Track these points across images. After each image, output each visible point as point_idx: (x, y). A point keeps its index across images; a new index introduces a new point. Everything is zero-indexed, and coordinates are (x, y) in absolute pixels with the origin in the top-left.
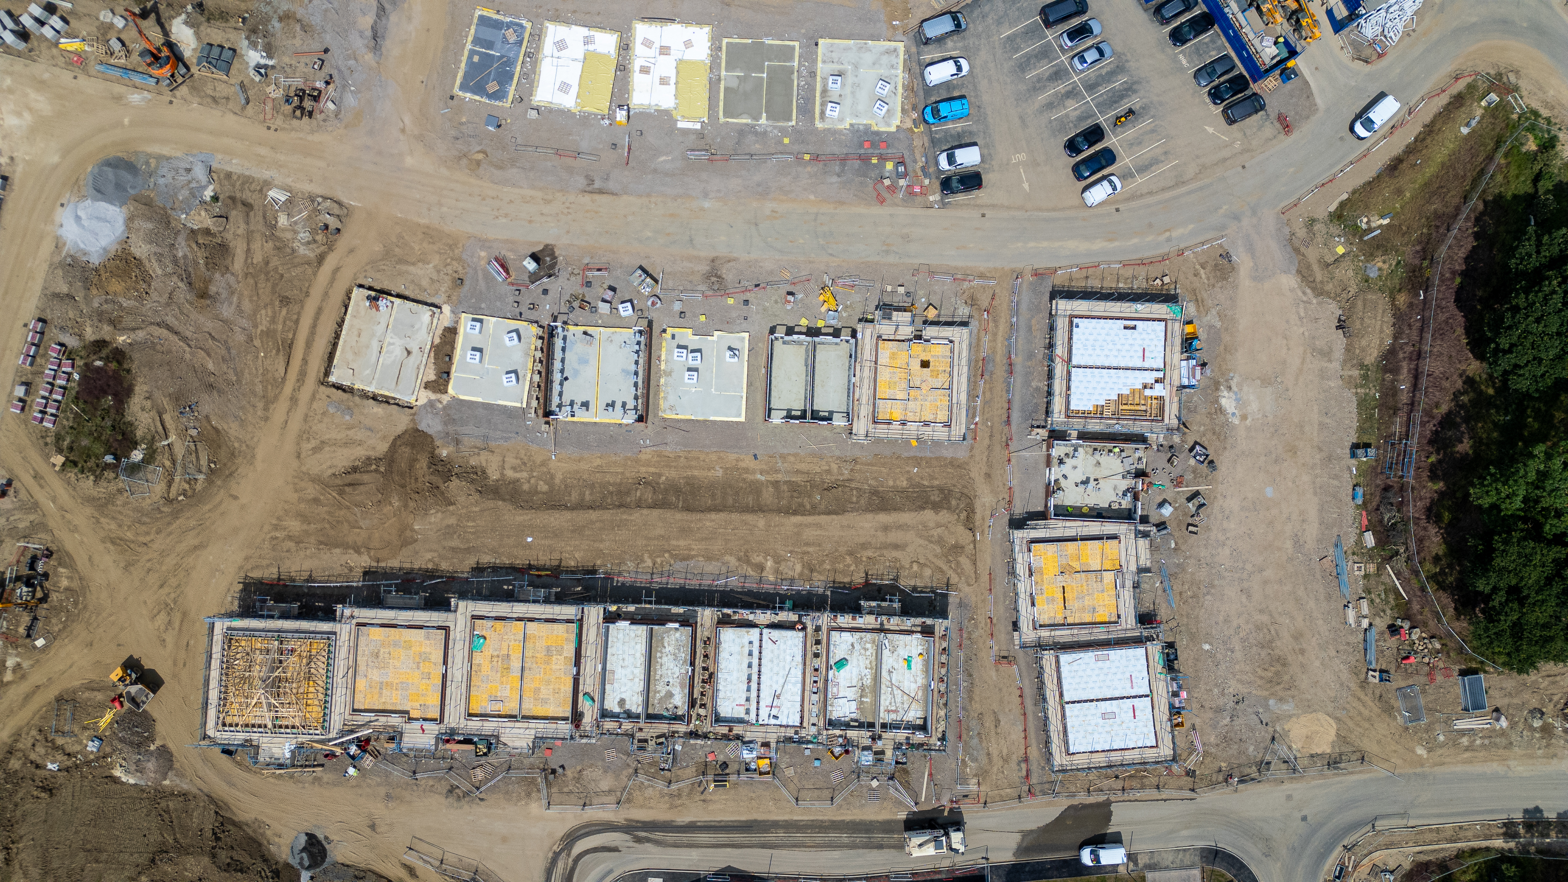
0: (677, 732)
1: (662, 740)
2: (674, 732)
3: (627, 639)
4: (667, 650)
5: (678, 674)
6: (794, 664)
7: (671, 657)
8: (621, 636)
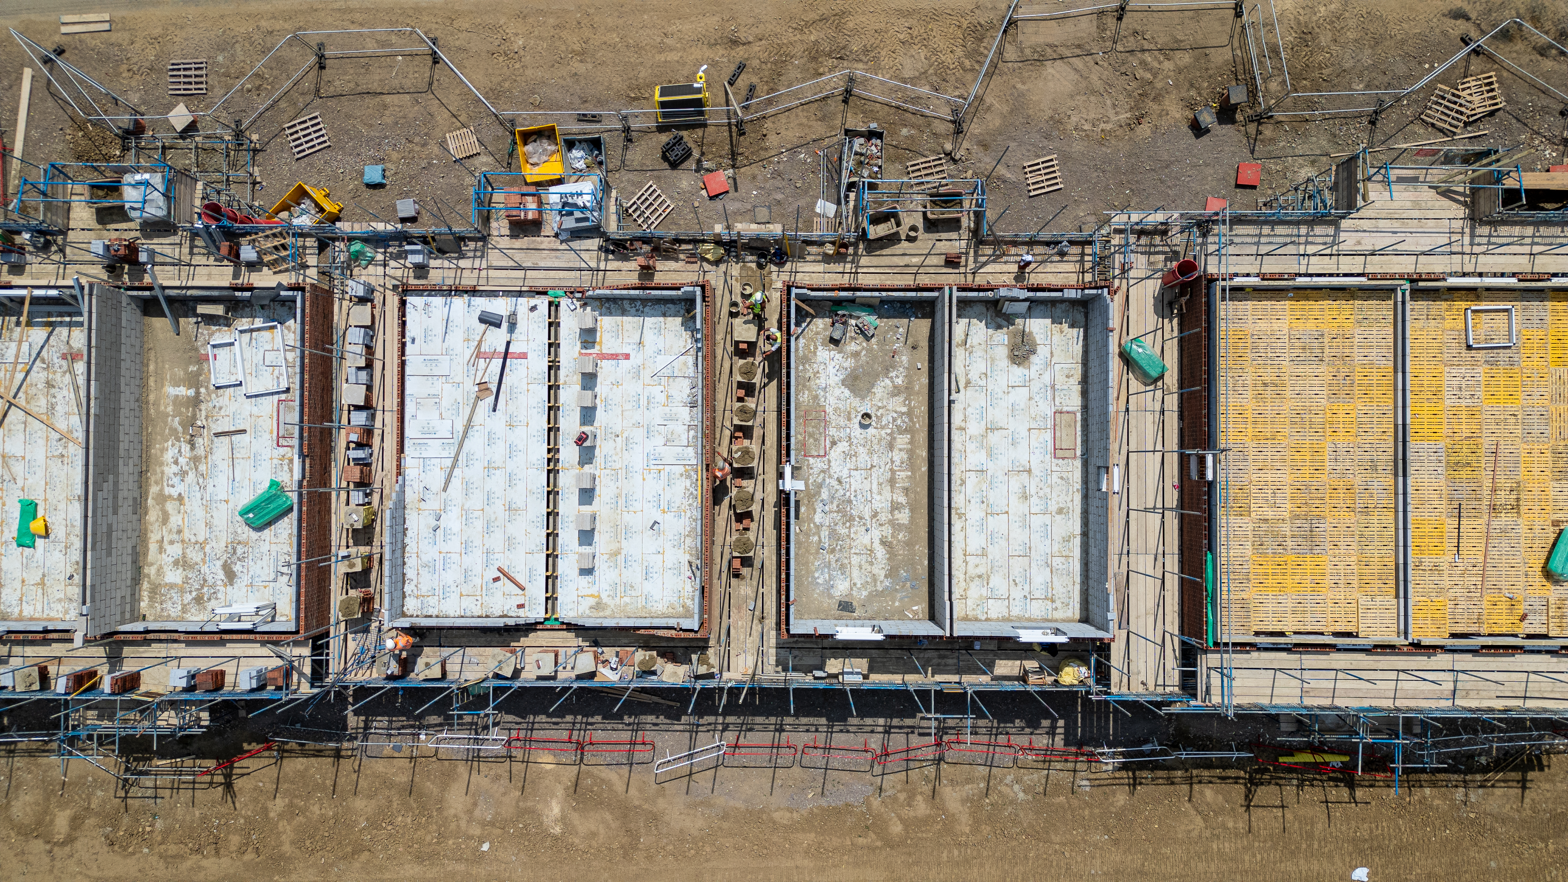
0: (827, 259)
1: (876, 231)
2: (839, 257)
3: (1018, 565)
4: (876, 534)
5: (835, 454)
6: (433, 504)
7: (861, 508)
8: (1040, 577)
